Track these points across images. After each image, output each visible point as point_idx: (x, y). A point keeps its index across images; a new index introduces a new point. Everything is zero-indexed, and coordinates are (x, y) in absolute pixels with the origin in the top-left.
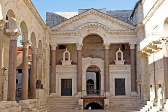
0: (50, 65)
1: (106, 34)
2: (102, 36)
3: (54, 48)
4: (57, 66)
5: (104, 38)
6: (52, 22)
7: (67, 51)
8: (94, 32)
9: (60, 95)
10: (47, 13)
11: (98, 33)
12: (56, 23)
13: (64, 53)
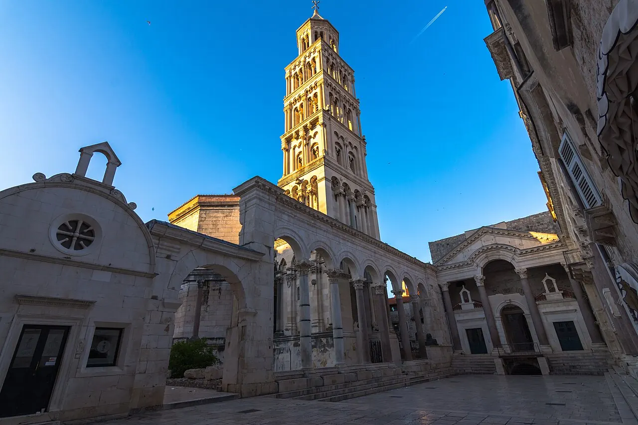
0: (446, 311)
1: (515, 256)
2: (509, 260)
3: (445, 289)
4: (455, 311)
5: (514, 263)
6: (439, 252)
7: (464, 289)
8: (497, 257)
9: (470, 353)
10: (429, 243)
11: (502, 258)
12: (445, 254)
13: (461, 293)
